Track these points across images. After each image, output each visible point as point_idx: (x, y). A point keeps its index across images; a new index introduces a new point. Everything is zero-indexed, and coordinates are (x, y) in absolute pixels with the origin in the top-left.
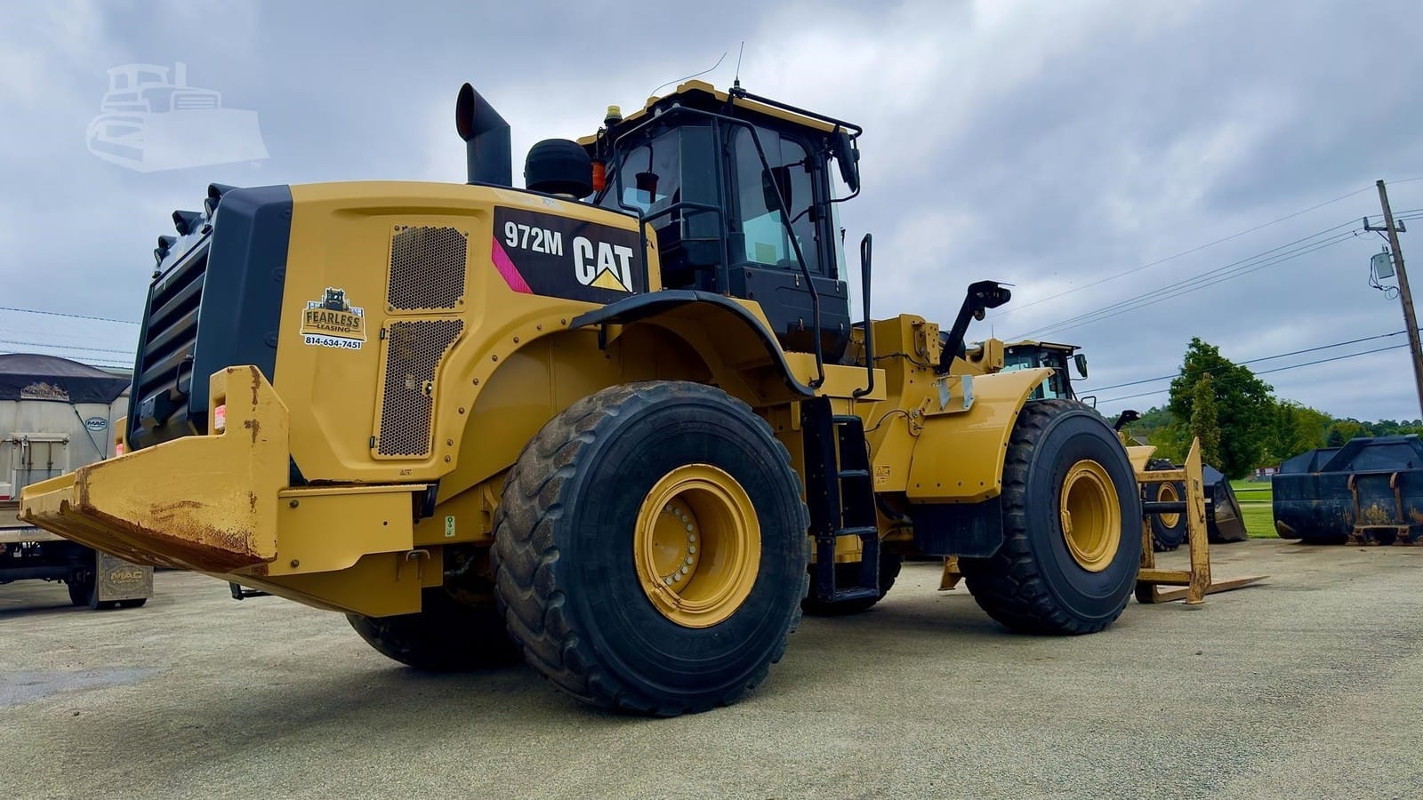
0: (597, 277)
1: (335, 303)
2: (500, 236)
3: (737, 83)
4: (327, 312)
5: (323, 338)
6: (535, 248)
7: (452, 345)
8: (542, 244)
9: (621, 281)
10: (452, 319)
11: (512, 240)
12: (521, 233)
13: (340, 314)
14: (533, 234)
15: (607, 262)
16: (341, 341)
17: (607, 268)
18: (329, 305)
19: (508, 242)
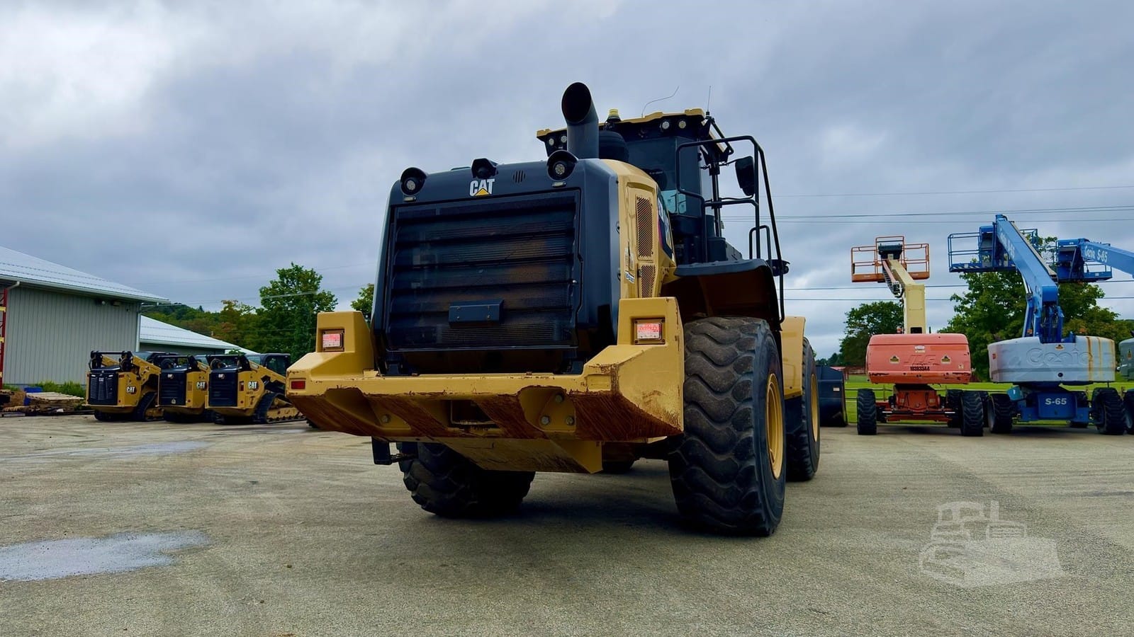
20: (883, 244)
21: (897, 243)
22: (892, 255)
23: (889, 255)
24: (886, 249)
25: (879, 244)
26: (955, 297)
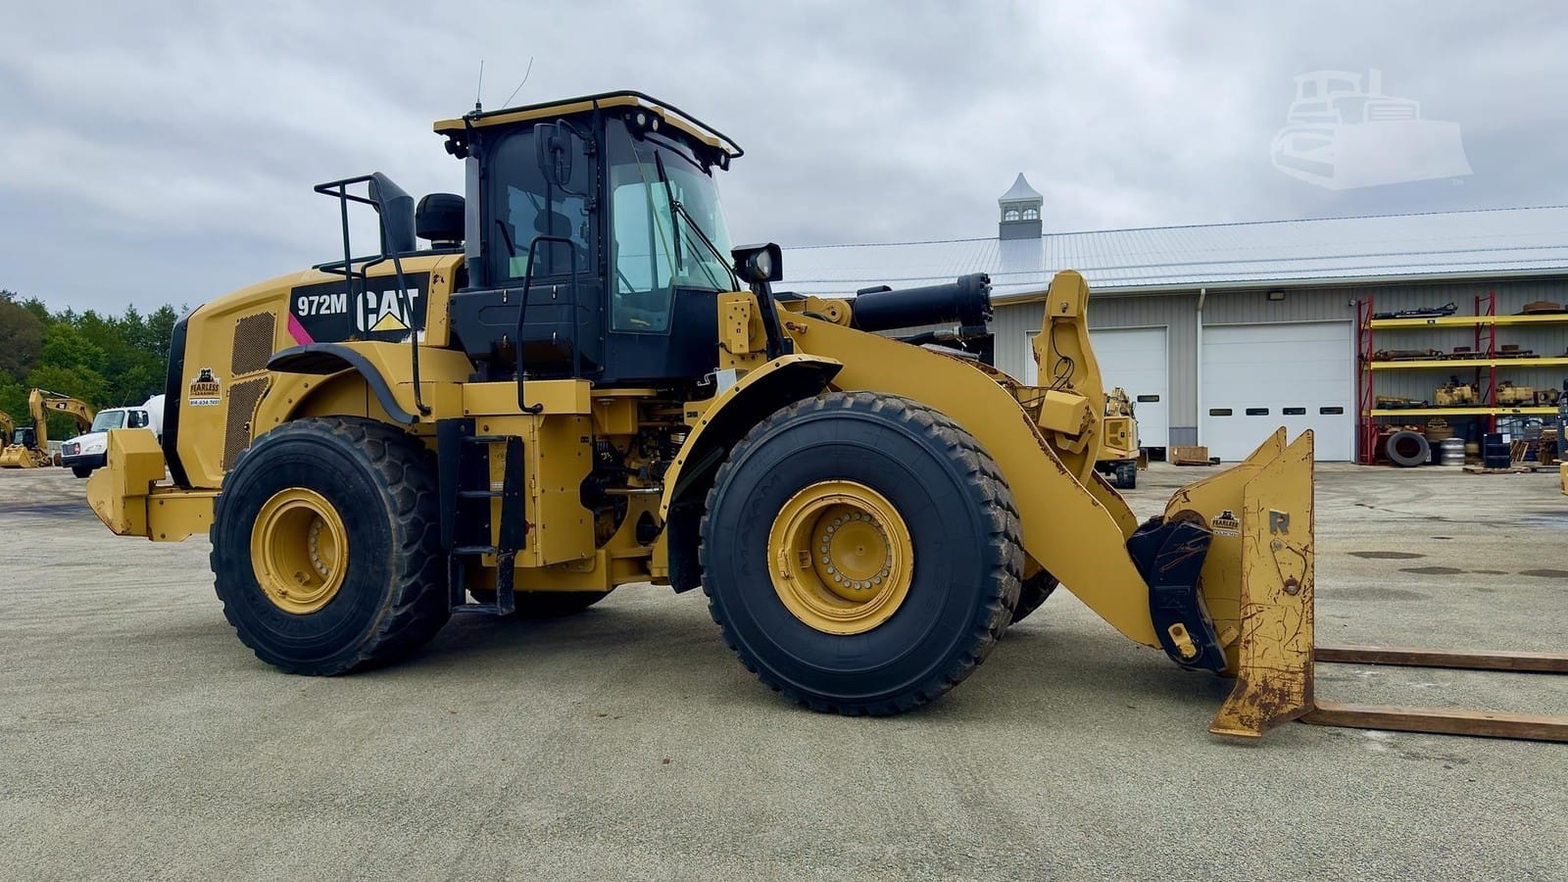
0: (377, 322)
1: (206, 378)
2: (294, 309)
3: (479, 105)
4: (201, 384)
5: (199, 401)
6: (323, 311)
7: (261, 396)
8: (329, 308)
9: (402, 322)
10: (262, 377)
11: (303, 310)
12: (311, 303)
13: (209, 383)
14: (322, 301)
15: (389, 307)
16: (209, 400)
17: (389, 312)
18: (202, 380)
19: (301, 313)
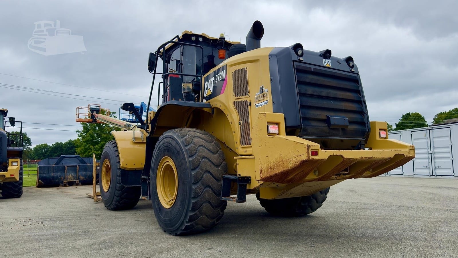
20: (92, 107)
21: (97, 107)
22: (95, 112)
23: (94, 112)
24: (93, 109)
25: (90, 107)
26: (78, 131)
